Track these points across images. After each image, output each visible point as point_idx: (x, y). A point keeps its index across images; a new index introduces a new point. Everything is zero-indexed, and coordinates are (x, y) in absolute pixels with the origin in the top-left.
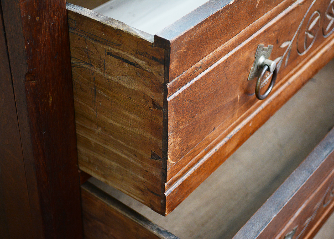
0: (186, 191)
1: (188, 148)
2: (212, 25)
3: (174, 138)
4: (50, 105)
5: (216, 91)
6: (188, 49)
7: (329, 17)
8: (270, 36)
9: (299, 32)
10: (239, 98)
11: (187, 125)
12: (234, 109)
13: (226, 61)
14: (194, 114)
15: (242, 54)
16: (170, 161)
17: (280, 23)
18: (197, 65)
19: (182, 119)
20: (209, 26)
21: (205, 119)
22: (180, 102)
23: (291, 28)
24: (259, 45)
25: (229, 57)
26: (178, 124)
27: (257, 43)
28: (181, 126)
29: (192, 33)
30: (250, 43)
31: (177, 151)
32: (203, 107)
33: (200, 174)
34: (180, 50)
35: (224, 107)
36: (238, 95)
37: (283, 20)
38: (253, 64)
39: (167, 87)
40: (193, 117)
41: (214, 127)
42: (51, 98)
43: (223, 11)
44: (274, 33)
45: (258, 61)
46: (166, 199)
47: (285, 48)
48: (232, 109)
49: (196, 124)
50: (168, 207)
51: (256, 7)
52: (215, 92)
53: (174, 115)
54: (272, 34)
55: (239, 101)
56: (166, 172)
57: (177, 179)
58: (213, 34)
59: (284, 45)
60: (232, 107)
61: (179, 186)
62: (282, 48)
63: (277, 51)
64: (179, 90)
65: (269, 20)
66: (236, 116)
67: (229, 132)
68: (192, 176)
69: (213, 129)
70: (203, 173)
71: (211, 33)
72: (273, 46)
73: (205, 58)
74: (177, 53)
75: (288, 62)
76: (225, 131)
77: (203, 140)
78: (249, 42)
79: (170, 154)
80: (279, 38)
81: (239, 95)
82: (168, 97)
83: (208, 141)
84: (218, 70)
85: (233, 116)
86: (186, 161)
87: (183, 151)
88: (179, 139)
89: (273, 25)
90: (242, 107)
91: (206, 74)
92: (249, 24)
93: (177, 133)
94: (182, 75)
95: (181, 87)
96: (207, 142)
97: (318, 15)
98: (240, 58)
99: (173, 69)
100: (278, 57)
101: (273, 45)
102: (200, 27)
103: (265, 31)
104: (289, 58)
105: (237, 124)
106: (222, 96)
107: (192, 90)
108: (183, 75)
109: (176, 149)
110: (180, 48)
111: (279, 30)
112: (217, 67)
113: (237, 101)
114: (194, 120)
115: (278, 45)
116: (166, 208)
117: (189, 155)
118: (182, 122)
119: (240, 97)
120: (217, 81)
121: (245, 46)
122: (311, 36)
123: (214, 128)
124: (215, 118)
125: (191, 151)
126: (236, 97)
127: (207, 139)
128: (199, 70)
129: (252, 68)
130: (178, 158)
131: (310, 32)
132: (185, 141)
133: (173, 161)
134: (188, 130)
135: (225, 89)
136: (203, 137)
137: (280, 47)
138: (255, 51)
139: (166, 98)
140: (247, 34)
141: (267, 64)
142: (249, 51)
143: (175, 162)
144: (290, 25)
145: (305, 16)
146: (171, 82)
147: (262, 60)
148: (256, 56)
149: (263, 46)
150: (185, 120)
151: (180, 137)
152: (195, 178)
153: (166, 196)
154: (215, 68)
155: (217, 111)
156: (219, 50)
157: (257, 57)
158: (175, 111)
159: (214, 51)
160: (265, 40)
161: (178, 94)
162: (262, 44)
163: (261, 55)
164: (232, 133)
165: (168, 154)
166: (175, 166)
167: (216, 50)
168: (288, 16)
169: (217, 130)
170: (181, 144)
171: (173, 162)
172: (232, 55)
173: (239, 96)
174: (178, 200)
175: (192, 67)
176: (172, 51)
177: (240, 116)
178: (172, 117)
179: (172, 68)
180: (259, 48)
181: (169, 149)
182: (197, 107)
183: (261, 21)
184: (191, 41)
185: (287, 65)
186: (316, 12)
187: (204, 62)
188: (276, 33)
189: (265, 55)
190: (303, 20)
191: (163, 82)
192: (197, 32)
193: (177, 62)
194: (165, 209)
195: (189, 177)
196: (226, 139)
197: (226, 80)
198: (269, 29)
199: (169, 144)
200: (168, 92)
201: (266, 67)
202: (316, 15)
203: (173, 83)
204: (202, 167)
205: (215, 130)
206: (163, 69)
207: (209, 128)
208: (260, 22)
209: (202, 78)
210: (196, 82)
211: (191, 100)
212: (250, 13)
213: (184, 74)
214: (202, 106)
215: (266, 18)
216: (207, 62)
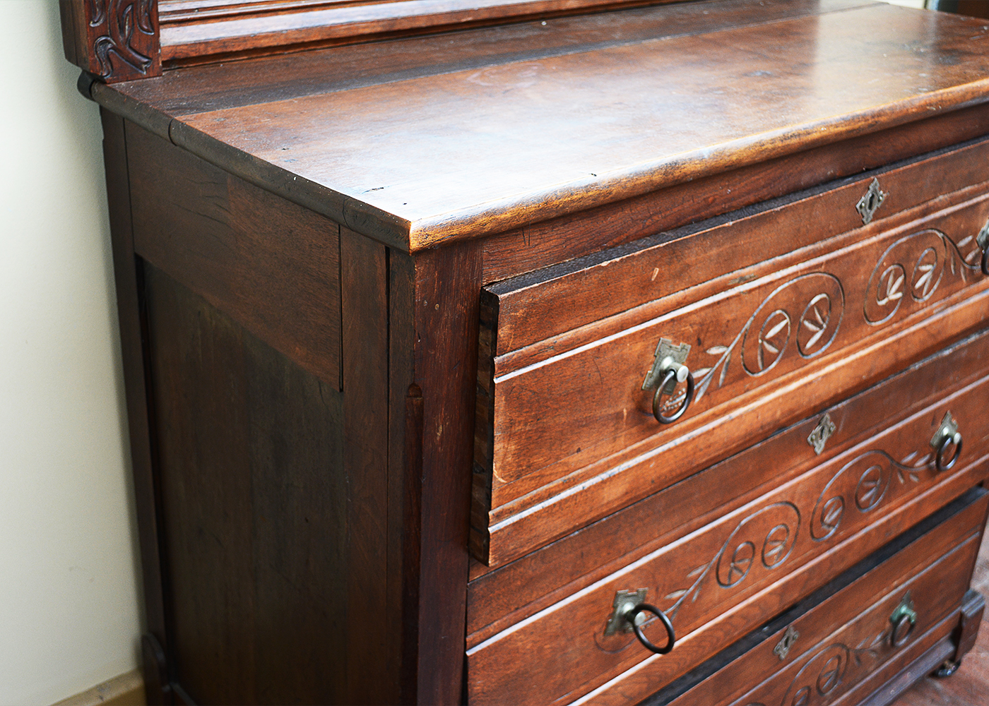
0: (527, 537)
1: (529, 466)
2: (570, 288)
3: (504, 442)
4: (438, 439)
5: (581, 391)
6: (528, 315)
7: (811, 327)
8: (683, 329)
9: (745, 336)
10: (625, 414)
11: (528, 428)
12: (617, 429)
13: (598, 349)
14: (541, 416)
15: (628, 345)
16: (497, 477)
17: (703, 313)
18: (546, 342)
19: (518, 417)
20: (565, 289)
21: (561, 429)
22: (515, 389)
23: (727, 326)
24: (661, 338)
25: (604, 344)
26: (512, 423)
27: (657, 335)
28: (517, 428)
29: (535, 293)
30: (644, 333)
31: (509, 464)
32: (557, 409)
33: (554, 519)
34: (516, 312)
35: (597, 420)
36: (625, 408)
37: (709, 310)
38: (653, 365)
39: (494, 362)
40: (538, 420)
41: (577, 448)
42: (441, 428)
43: (590, 273)
44: (692, 327)
45: (660, 363)
46: (491, 537)
47: (718, 357)
48: (613, 429)
49: (543, 432)
50: (494, 552)
51: (653, 279)
52: (579, 392)
53: (505, 406)
54: (687, 328)
55: (625, 418)
56: (491, 492)
57: (511, 512)
58: (573, 302)
59: (714, 351)
60: (612, 424)
61: (514, 524)
62: (709, 355)
63: (700, 356)
64: (514, 371)
65: (680, 305)
66: (621, 441)
67: (609, 466)
68: (537, 515)
69: (576, 450)
70: (559, 518)
71: (569, 300)
72: (690, 346)
73: (561, 335)
74: (511, 316)
75: (724, 380)
76: (602, 461)
77: (559, 461)
78: (643, 331)
79: (498, 465)
80: (702, 337)
81: (627, 409)
82: (497, 378)
83: (568, 466)
84: (583, 358)
85: (615, 439)
86: (527, 486)
87: (520, 468)
88: (513, 447)
89: (689, 314)
90: (634, 430)
91: (563, 360)
92: (640, 302)
93: (510, 436)
94: (521, 350)
95: (519, 368)
96: (566, 469)
97: (785, 318)
98: (625, 351)
99: (504, 337)
100: (702, 368)
101: (691, 344)
102: (550, 287)
103: (672, 320)
104: (726, 374)
105: (626, 457)
106: (593, 402)
107: (536, 377)
108: (522, 352)
109: (507, 460)
110: (516, 311)
111: (702, 324)
112: (581, 353)
113: (623, 417)
114: (541, 425)
115: (701, 348)
116: (490, 553)
117: (532, 479)
118: (520, 422)
119: (628, 413)
120: (583, 376)
121: (634, 334)
122: (772, 350)
123: (579, 450)
124: (580, 433)
125: (536, 473)
126: (619, 410)
127: (566, 464)
128: (550, 351)
129: (649, 372)
130: (512, 477)
131: (770, 342)
132: (524, 452)
133: (502, 478)
134: (530, 437)
135: (598, 392)
136: (558, 458)
137: (705, 351)
138: (654, 347)
139: (493, 378)
140: (638, 316)
141: (673, 368)
142: (643, 343)
143: (505, 482)
144: (725, 321)
145: (755, 314)
146: (501, 357)
147: (667, 363)
148: (656, 354)
149: (669, 343)
150: (523, 419)
151: (515, 444)
152: (544, 522)
153: (491, 533)
154: (578, 354)
155: (584, 423)
156: (586, 329)
157: (659, 357)
158: (506, 400)
159: (577, 330)
160: (674, 334)
161: (512, 377)
162: (669, 340)
163: (667, 356)
164: (616, 470)
165: (494, 464)
166: (506, 488)
167: (580, 329)
168: (718, 306)
169: (583, 455)
170: (517, 455)
171: (502, 481)
172: (610, 343)
173: (625, 411)
174: (512, 547)
175: (538, 344)
176: (501, 310)
177: (631, 445)
178: (502, 409)
179: (502, 336)
180: (662, 343)
181: (495, 457)
182: (547, 407)
183: (665, 303)
184: (534, 304)
185: (724, 386)
186: (778, 312)
187: (558, 341)
188: (696, 327)
189: (674, 358)
190: (752, 319)
191: (490, 355)
192: (544, 293)
193: (511, 328)
194: (488, 554)
195: (531, 515)
196: (604, 476)
197: (599, 378)
198: (681, 319)
199: (495, 449)
200: (496, 369)
201: (672, 373)
202: (780, 318)
203: (503, 359)
204: (557, 508)
205: (580, 454)
206: (490, 336)
207: (568, 446)
208: (662, 303)
209: (555, 363)
210: (543, 367)
211: (535, 393)
212: (642, 286)
213: (523, 350)
214: (555, 406)
215: (674, 300)
216: (564, 341)
